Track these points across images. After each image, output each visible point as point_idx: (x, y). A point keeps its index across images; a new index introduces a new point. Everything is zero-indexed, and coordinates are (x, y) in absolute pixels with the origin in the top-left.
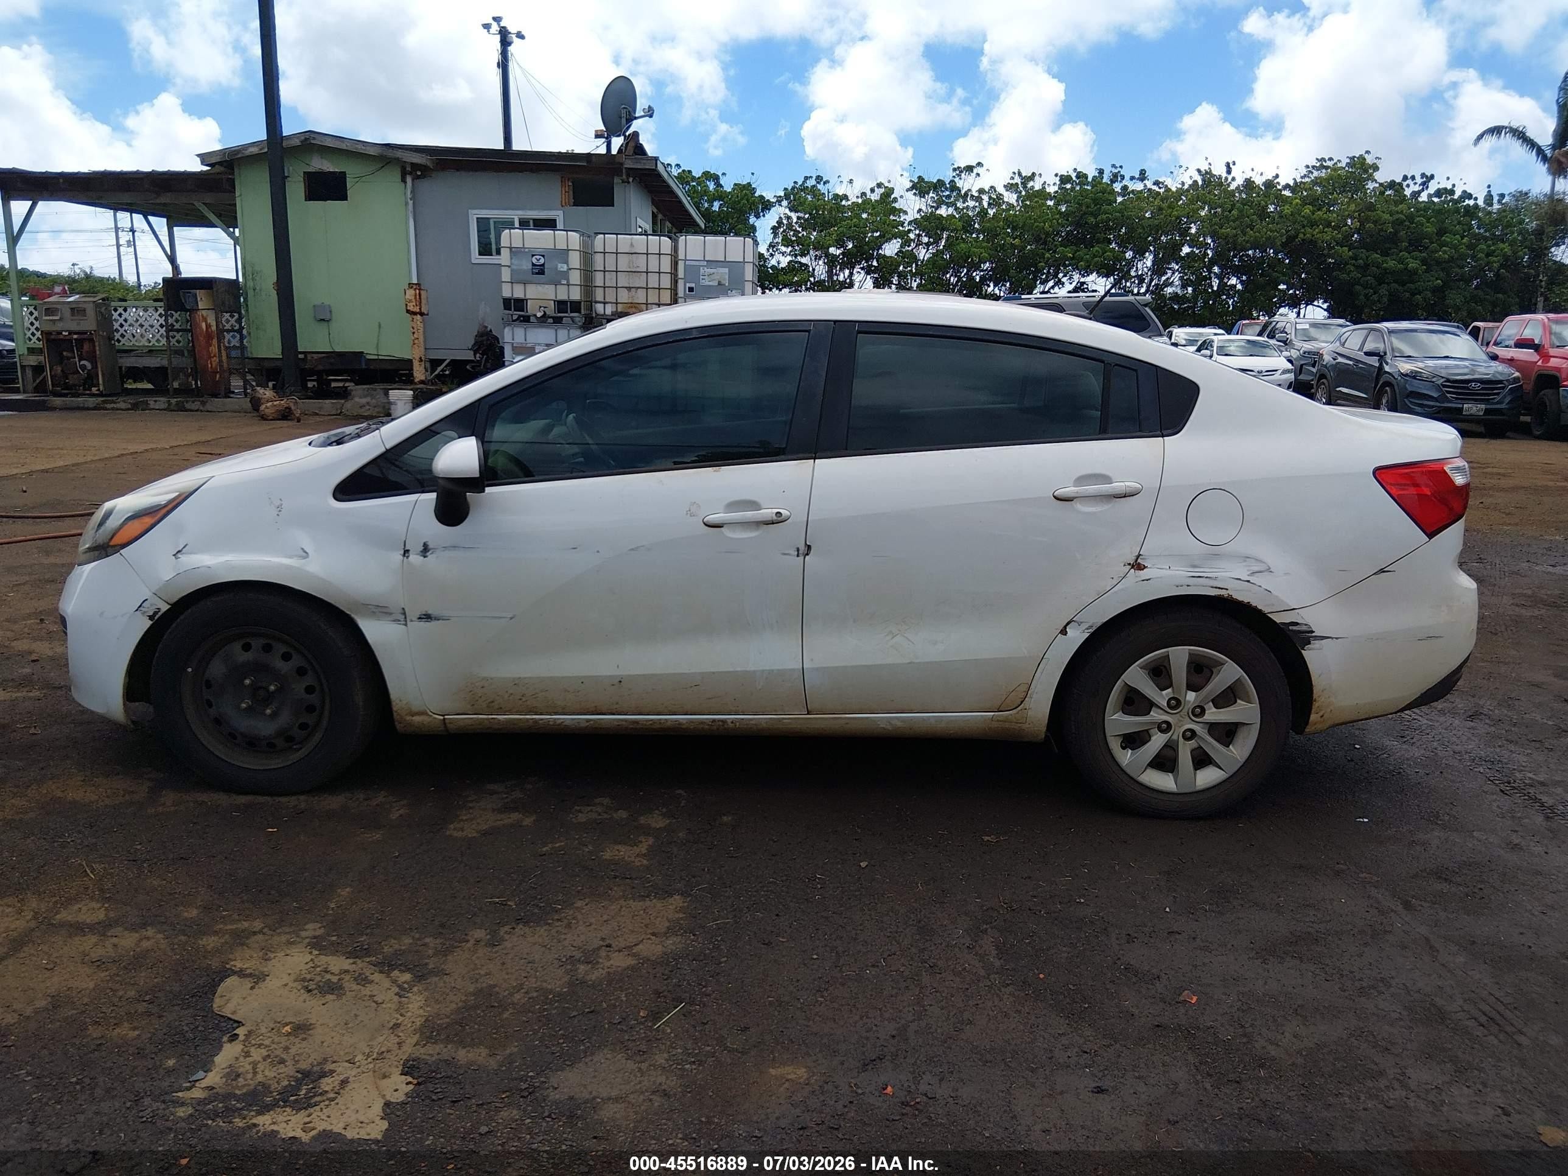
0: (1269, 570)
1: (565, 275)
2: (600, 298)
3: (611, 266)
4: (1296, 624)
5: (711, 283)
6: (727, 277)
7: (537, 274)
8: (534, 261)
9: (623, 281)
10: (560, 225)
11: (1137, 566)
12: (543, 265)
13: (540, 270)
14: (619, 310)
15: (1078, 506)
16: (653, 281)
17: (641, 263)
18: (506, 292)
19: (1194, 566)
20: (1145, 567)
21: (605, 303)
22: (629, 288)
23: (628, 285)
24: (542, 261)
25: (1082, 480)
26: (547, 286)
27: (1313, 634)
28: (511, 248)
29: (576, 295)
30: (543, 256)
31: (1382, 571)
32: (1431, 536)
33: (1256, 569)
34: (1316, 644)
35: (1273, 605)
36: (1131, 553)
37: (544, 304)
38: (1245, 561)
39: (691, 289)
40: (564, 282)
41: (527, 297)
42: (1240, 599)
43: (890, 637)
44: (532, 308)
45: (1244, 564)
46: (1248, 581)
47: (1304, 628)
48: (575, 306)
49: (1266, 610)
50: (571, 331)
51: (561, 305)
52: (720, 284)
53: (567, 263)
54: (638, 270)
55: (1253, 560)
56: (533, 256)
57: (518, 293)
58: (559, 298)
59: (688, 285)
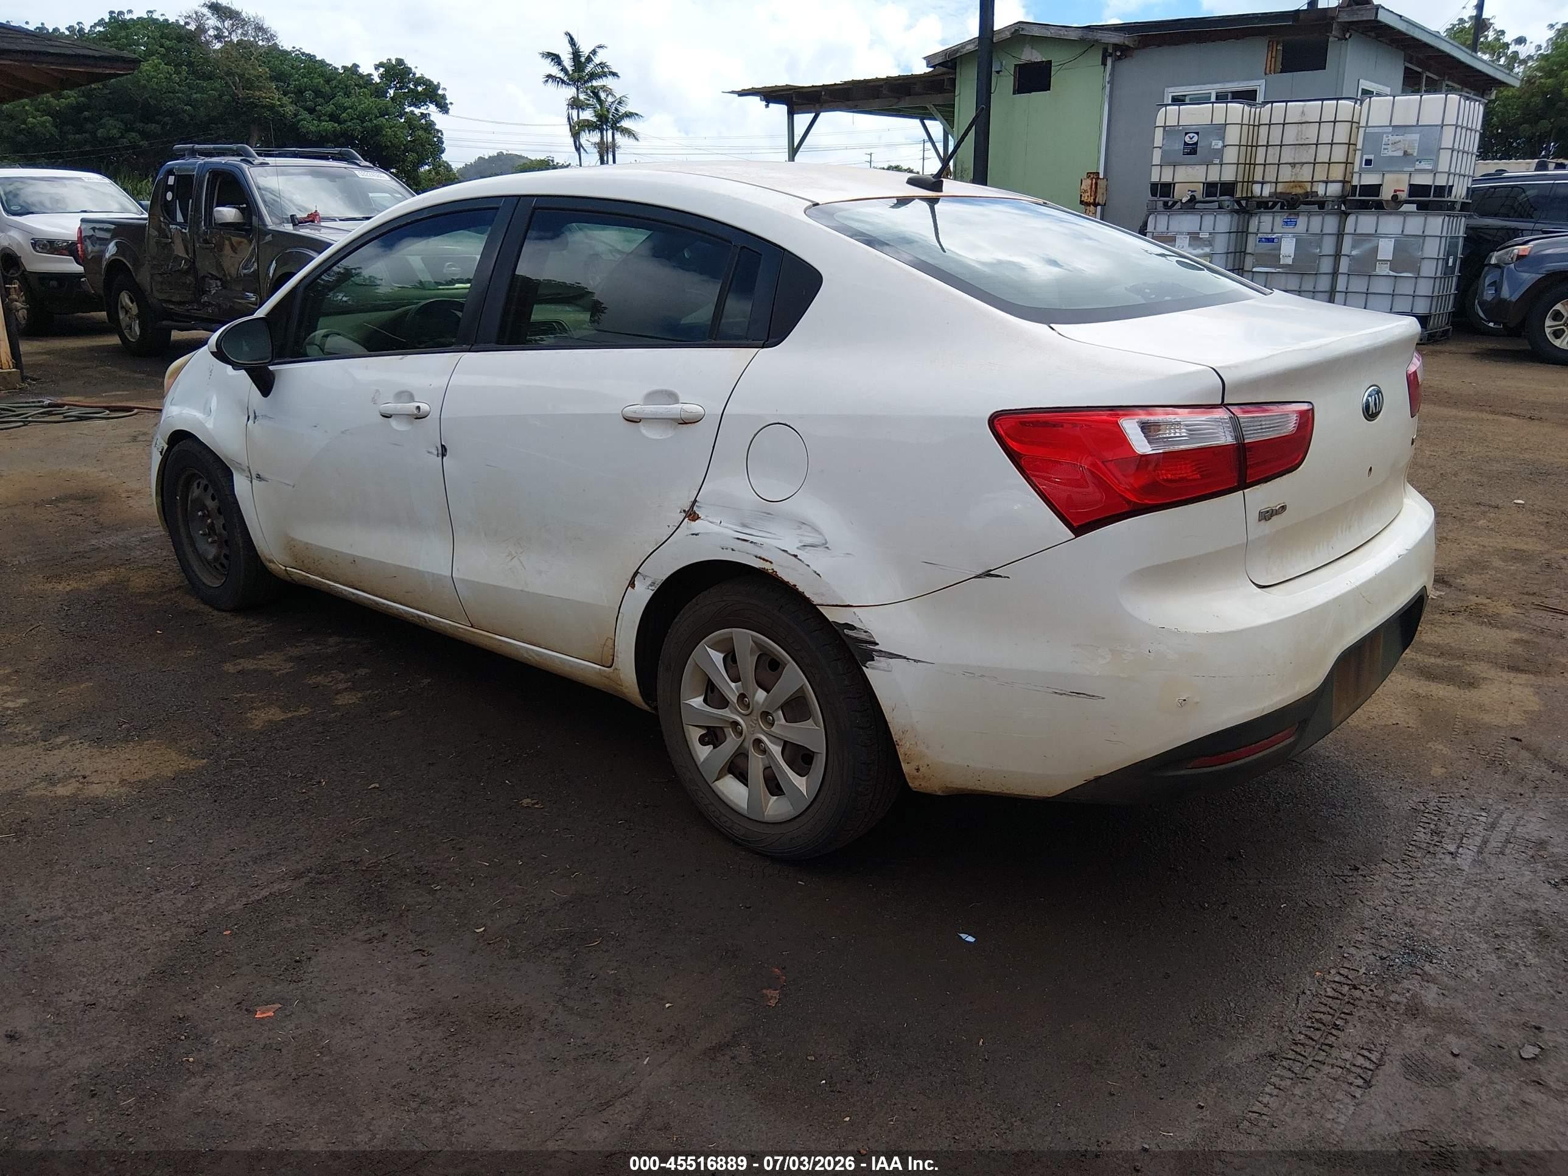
0: (825, 546)
1: (1220, 153)
2: (1258, 177)
3: (1275, 139)
4: (852, 627)
5: (1395, 154)
6: (1417, 145)
7: (1188, 154)
8: (1187, 139)
9: (1288, 156)
10: (1260, 98)
11: (691, 515)
12: (1196, 144)
13: (1192, 150)
14: (1279, 190)
15: (644, 430)
16: (1323, 154)
17: (1311, 133)
18: (1155, 178)
19: (744, 526)
20: (698, 518)
21: (1263, 183)
22: (1293, 165)
23: (1291, 161)
24: (1195, 139)
25: (653, 397)
26: (1197, 167)
27: (877, 647)
28: (1164, 127)
29: (1229, 175)
30: (1197, 133)
31: (988, 574)
32: (1079, 530)
33: (809, 541)
34: (880, 662)
35: (823, 595)
36: (689, 498)
37: (1192, 187)
38: (800, 528)
39: (1368, 162)
40: (1217, 161)
41: (1175, 181)
42: (786, 579)
43: (510, 558)
44: (1181, 194)
45: (798, 531)
46: (796, 556)
47: (863, 636)
48: (1228, 188)
49: (816, 600)
50: (1218, 216)
51: (1211, 188)
52: (1405, 153)
53: (1223, 139)
54: (1306, 142)
55: (809, 529)
56: (1186, 134)
57: (1167, 178)
58: (1210, 179)
59: (1365, 157)
